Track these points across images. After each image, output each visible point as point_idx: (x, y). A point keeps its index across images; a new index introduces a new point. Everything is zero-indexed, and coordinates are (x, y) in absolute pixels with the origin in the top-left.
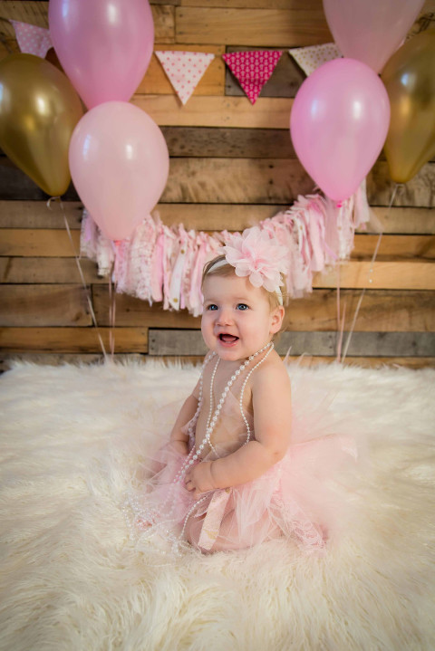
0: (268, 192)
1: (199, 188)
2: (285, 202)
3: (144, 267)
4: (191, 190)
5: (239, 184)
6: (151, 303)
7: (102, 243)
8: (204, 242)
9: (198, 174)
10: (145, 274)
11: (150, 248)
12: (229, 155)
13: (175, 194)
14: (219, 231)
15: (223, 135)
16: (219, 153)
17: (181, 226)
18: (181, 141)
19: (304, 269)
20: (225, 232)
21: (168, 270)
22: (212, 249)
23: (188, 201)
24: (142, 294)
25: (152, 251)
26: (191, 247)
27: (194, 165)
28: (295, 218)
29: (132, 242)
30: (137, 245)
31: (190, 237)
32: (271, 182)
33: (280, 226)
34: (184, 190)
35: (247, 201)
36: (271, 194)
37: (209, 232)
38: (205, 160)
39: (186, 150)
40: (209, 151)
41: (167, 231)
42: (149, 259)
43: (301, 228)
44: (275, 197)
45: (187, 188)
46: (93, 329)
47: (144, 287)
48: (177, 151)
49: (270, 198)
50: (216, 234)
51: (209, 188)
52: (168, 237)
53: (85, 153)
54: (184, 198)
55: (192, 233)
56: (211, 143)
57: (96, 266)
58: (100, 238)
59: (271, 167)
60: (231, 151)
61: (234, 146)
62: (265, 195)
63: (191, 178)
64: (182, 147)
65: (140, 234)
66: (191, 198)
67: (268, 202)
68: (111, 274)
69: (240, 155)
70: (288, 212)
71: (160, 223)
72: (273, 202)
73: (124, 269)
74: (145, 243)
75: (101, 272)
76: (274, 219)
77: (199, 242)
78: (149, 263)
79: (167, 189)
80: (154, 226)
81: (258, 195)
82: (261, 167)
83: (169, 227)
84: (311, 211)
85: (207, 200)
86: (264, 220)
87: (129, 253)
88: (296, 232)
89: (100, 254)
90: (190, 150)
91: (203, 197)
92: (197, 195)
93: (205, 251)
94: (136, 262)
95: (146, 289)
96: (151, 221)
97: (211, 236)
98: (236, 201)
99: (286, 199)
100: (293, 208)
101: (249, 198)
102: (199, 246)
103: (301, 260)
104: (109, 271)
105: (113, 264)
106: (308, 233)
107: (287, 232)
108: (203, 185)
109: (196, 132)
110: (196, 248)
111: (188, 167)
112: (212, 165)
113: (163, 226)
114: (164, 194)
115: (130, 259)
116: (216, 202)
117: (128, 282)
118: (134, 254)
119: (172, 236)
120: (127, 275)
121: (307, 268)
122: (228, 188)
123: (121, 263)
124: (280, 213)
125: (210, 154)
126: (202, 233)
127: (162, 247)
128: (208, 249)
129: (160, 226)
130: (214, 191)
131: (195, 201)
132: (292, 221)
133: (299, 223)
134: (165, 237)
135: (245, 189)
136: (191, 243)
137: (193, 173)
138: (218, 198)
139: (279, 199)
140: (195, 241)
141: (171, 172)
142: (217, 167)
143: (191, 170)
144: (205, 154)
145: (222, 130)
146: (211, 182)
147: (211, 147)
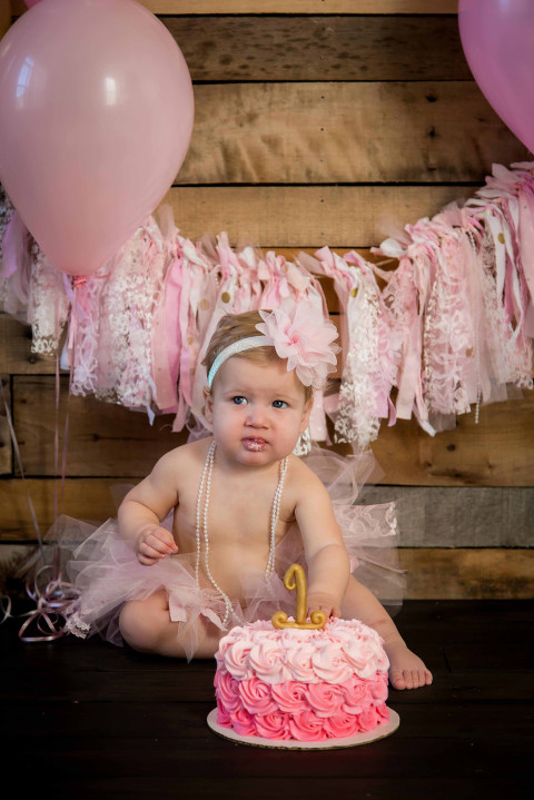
0: (426, 158)
1: (265, 149)
2: (466, 179)
3: (137, 334)
4: (245, 156)
5: (358, 138)
6: (152, 416)
7: (42, 280)
8: (276, 274)
9: (261, 119)
10: (138, 351)
11: (151, 290)
12: (332, 74)
13: (210, 166)
14: (312, 249)
15: (319, 32)
16: (311, 72)
17: (223, 238)
18: (224, 48)
19: (509, 335)
20: (325, 253)
21: (191, 341)
22: (294, 291)
23: (239, 180)
24: (130, 396)
25: (156, 297)
26: (246, 286)
27: (253, 97)
28: (487, 215)
29: (108, 278)
30: (120, 285)
31: (243, 264)
32: (432, 134)
33: (454, 234)
34: (229, 155)
35: (376, 179)
36: (433, 161)
37: (288, 250)
38: (277, 85)
39: (234, 67)
40: (288, 67)
41: (190, 250)
42: (149, 315)
43: (502, 241)
44: (442, 168)
45: (237, 151)
46: (15, 483)
47: (136, 379)
48: (213, 67)
49: (431, 170)
50: (303, 255)
51: (286, 149)
52: (191, 263)
53: (20, 93)
54: (230, 173)
55: (248, 254)
56: (290, 49)
57: (27, 333)
58: (37, 268)
59: (432, 99)
60: (337, 67)
61: (343, 56)
62: (420, 163)
63: (247, 127)
64: (226, 60)
65: (129, 259)
66: (244, 172)
67: (425, 178)
68: (59, 352)
69: (359, 77)
70: (472, 201)
71: (174, 231)
72: (438, 178)
73: (90, 338)
74: (140, 280)
75: (38, 347)
76: (437, 218)
77: (263, 275)
78: (149, 325)
79: (192, 154)
80: (159, 242)
81: (403, 162)
82: (409, 100)
83: (195, 243)
84: (523, 200)
85: (283, 178)
86: (413, 221)
87: (102, 301)
88: (490, 249)
89: (36, 305)
90: (244, 67)
91: (274, 171)
92: (259, 168)
93: (278, 296)
94: (119, 323)
95: (141, 384)
96: (153, 228)
97: (291, 260)
98: (352, 179)
99: (469, 171)
100: (482, 192)
101: (382, 173)
102: (263, 285)
103: (502, 314)
104: (55, 345)
105: (66, 327)
106: (517, 251)
107: (470, 249)
108: (273, 143)
109: (259, 27)
110: (257, 287)
111: (240, 104)
112: (293, 97)
113: (181, 239)
114: (185, 166)
115: (104, 315)
116: (305, 181)
117: (98, 371)
118: (114, 303)
119: (203, 261)
120: (97, 351)
121: (516, 334)
122: (331, 150)
123: (83, 325)
124: (453, 206)
125: (290, 74)
126: (271, 254)
127: (179, 288)
128: (285, 291)
129: (174, 239)
130: (299, 156)
131: (256, 179)
132: (482, 222)
133: (495, 227)
134: (186, 262)
135: (371, 152)
136: (246, 276)
137: (252, 118)
138: (308, 173)
139: (452, 171)
140: (254, 273)
141: (199, 117)
142: (306, 102)
143: (247, 109)
144: (279, 75)
145: (315, 21)
146: (291, 138)
147: (290, 59)
